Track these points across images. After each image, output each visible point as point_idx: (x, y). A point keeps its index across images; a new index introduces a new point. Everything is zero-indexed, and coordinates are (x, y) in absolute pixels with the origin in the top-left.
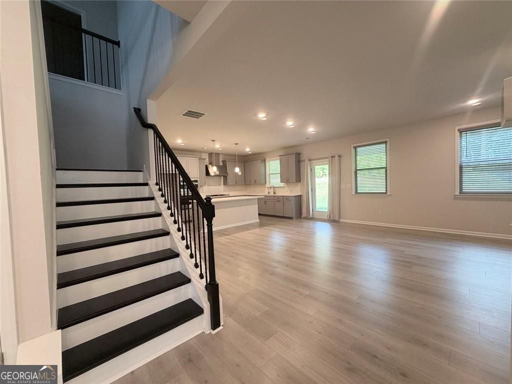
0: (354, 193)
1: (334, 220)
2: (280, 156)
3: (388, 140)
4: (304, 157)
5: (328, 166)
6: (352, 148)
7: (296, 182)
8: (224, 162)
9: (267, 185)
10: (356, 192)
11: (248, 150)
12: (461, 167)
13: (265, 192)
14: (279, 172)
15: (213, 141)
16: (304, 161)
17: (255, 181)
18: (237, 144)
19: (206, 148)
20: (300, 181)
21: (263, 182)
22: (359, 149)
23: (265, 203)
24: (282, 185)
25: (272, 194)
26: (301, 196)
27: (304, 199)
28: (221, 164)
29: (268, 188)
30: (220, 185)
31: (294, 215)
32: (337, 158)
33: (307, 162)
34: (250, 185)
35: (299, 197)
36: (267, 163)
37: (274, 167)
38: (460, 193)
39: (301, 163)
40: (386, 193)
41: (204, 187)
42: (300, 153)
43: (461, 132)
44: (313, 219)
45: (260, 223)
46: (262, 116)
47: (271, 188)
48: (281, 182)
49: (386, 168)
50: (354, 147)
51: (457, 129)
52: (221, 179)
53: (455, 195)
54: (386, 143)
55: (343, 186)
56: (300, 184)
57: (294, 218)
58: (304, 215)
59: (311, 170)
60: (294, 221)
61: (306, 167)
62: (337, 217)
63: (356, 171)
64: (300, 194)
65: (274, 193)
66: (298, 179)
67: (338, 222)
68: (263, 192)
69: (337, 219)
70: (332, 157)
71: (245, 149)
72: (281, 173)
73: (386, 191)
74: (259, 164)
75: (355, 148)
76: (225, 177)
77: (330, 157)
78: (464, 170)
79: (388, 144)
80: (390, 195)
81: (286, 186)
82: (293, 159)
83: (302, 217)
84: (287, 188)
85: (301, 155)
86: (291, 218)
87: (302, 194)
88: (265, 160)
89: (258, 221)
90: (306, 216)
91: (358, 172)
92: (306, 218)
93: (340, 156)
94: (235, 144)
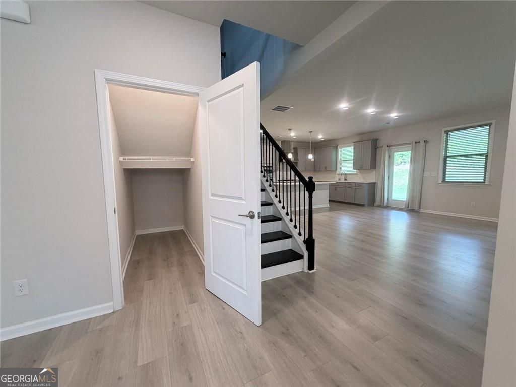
0: (440, 182)
1: (412, 208)
2: (354, 142)
3: (493, 122)
4: (382, 142)
5: (410, 152)
6: (443, 132)
7: (370, 169)
8: (295, 149)
9: (338, 172)
10: (444, 181)
11: (320, 137)
15: (290, 129)
16: (382, 147)
17: (325, 168)
19: (281, 136)
20: (375, 169)
21: (334, 169)
22: (451, 133)
23: (335, 190)
24: (355, 172)
25: (343, 181)
26: (375, 183)
27: (379, 186)
28: (292, 151)
29: (339, 175)
31: (366, 203)
32: (422, 143)
33: (385, 148)
34: (320, 171)
35: (373, 186)
36: (339, 150)
37: (346, 153)
39: (377, 149)
40: (484, 183)
42: (378, 139)
44: (387, 207)
45: (330, 207)
46: (343, 106)
47: (342, 174)
48: (354, 169)
49: (486, 155)
50: (445, 131)
54: (489, 125)
55: (427, 174)
56: (374, 172)
57: (366, 205)
58: (377, 203)
59: (389, 157)
60: (366, 208)
61: (383, 153)
62: (417, 206)
63: (446, 157)
64: (374, 181)
65: (345, 180)
66: (374, 166)
67: (417, 212)
68: (334, 179)
69: (416, 209)
70: (416, 143)
71: (318, 136)
72: (353, 160)
73: (485, 181)
74: (330, 151)
75: (447, 132)
77: (414, 143)
79: (493, 127)
80: (489, 185)
81: (359, 173)
82: (369, 144)
83: (375, 205)
84: (359, 175)
85: (378, 141)
86: (363, 205)
87: (376, 181)
88: (337, 147)
89: (328, 205)
90: (380, 204)
91: (448, 159)
92: (379, 206)
93: (426, 142)
94: (310, 132)
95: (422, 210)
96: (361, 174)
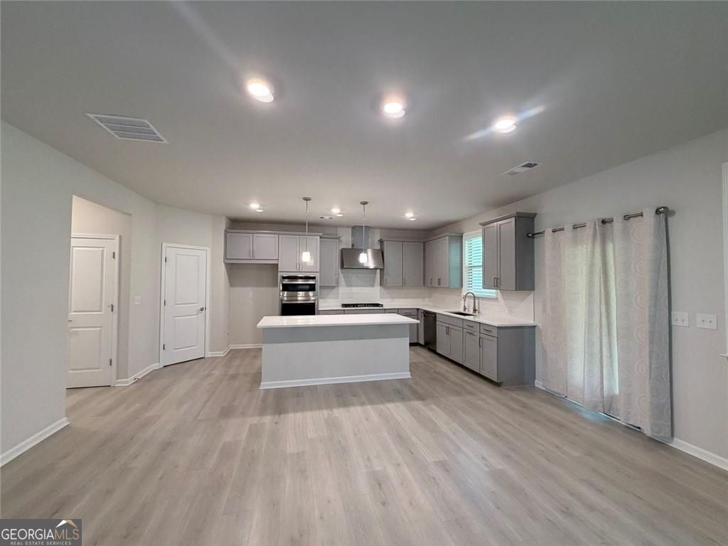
2: (483, 225)
4: (544, 224)
8: (381, 242)
9: (464, 292)
11: (409, 215)
14: (481, 264)
15: (306, 199)
16: (543, 233)
17: (439, 281)
18: (365, 203)
19: (327, 218)
20: (532, 288)
21: (455, 283)
24: (492, 293)
26: (533, 327)
29: (463, 297)
30: (373, 286)
32: (650, 217)
33: (548, 236)
34: (431, 287)
36: (466, 244)
37: (477, 250)
39: (536, 240)
41: (337, 288)
42: (535, 214)
45: (408, 382)
47: (466, 297)
48: (484, 288)
52: (376, 273)
55: (680, 318)
61: (546, 246)
65: (475, 314)
70: (627, 217)
71: (403, 214)
72: (484, 266)
74: (446, 246)
77: (620, 217)
81: (500, 296)
83: (535, 388)
84: (502, 301)
85: (536, 218)
87: (537, 323)
88: (462, 236)
93: (664, 213)
94: (362, 203)
95: (679, 444)
96: (504, 299)
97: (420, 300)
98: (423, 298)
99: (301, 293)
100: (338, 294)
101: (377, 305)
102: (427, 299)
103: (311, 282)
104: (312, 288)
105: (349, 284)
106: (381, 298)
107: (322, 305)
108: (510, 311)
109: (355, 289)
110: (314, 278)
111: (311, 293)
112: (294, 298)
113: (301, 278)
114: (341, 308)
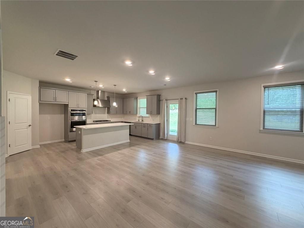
0: (194, 124)
1: (180, 142)
2: (147, 96)
3: (218, 90)
4: (163, 98)
5: (178, 105)
6: (194, 94)
7: (157, 114)
8: (108, 97)
9: (138, 115)
10: (196, 124)
11: (124, 90)
12: (264, 112)
13: (136, 119)
14: (146, 106)
15: (96, 81)
16: (163, 100)
17: (130, 112)
18: (115, 85)
19: (93, 87)
20: (159, 114)
21: (135, 113)
22: (198, 95)
23: (136, 128)
24: (148, 115)
26: (160, 124)
27: (162, 126)
28: (106, 99)
29: (138, 117)
30: (104, 114)
31: (154, 137)
32: (184, 99)
33: (164, 101)
34: (126, 114)
35: (158, 125)
36: (139, 100)
37: (142, 103)
38: (263, 129)
39: (161, 102)
40: (216, 126)
41: (92, 114)
42: (160, 95)
43: (265, 87)
44: (167, 140)
45: (130, 143)
46: (128, 63)
47: (140, 117)
48: (147, 114)
49: (216, 109)
50: (195, 93)
51: (262, 85)
52: (105, 109)
53: (260, 130)
54: (216, 92)
55: (187, 119)
56: (159, 116)
57: (154, 139)
59: (167, 107)
60: (154, 142)
61: (164, 104)
62: (183, 140)
63: (196, 109)
64: (159, 123)
65: (142, 121)
66: (158, 112)
67: (183, 143)
68: (135, 120)
70: (181, 99)
71: (122, 89)
72: (147, 108)
73: (216, 124)
74: (133, 101)
75: (196, 94)
76: (109, 109)
77: (180, 99)
78: (266, 113)
79: (218, 93)
80: (218, 127)
81: (150, 117)
82: (155, 98)
83: (160, 138)
84: (151, 118)
85: (161, 96)
86: (152, 139)
87: (160, 122)
88: (137, 98)
89: (129, 141)
90: (162, 138)
91: (198, 110)
92: (162, 139)
93: (186, 99)
94: (114, 85)
95: (186, 142)
96: (151, 117)
97: (120, 118)
98: (121, 118)
99: (77, 117)
100: (91, 117)
101: (107, 121)
102: (123, 118)
103: (84, 112)
104: (84, 114)
105: (96, 113)
106: (108, 118)
107: (88, 121)
108: (153, 120)
109: (97, 115)
110: (85, 110)
111: (84, 117)
112: (73, 119)
113: (79, 110)
114: (93, 122)
